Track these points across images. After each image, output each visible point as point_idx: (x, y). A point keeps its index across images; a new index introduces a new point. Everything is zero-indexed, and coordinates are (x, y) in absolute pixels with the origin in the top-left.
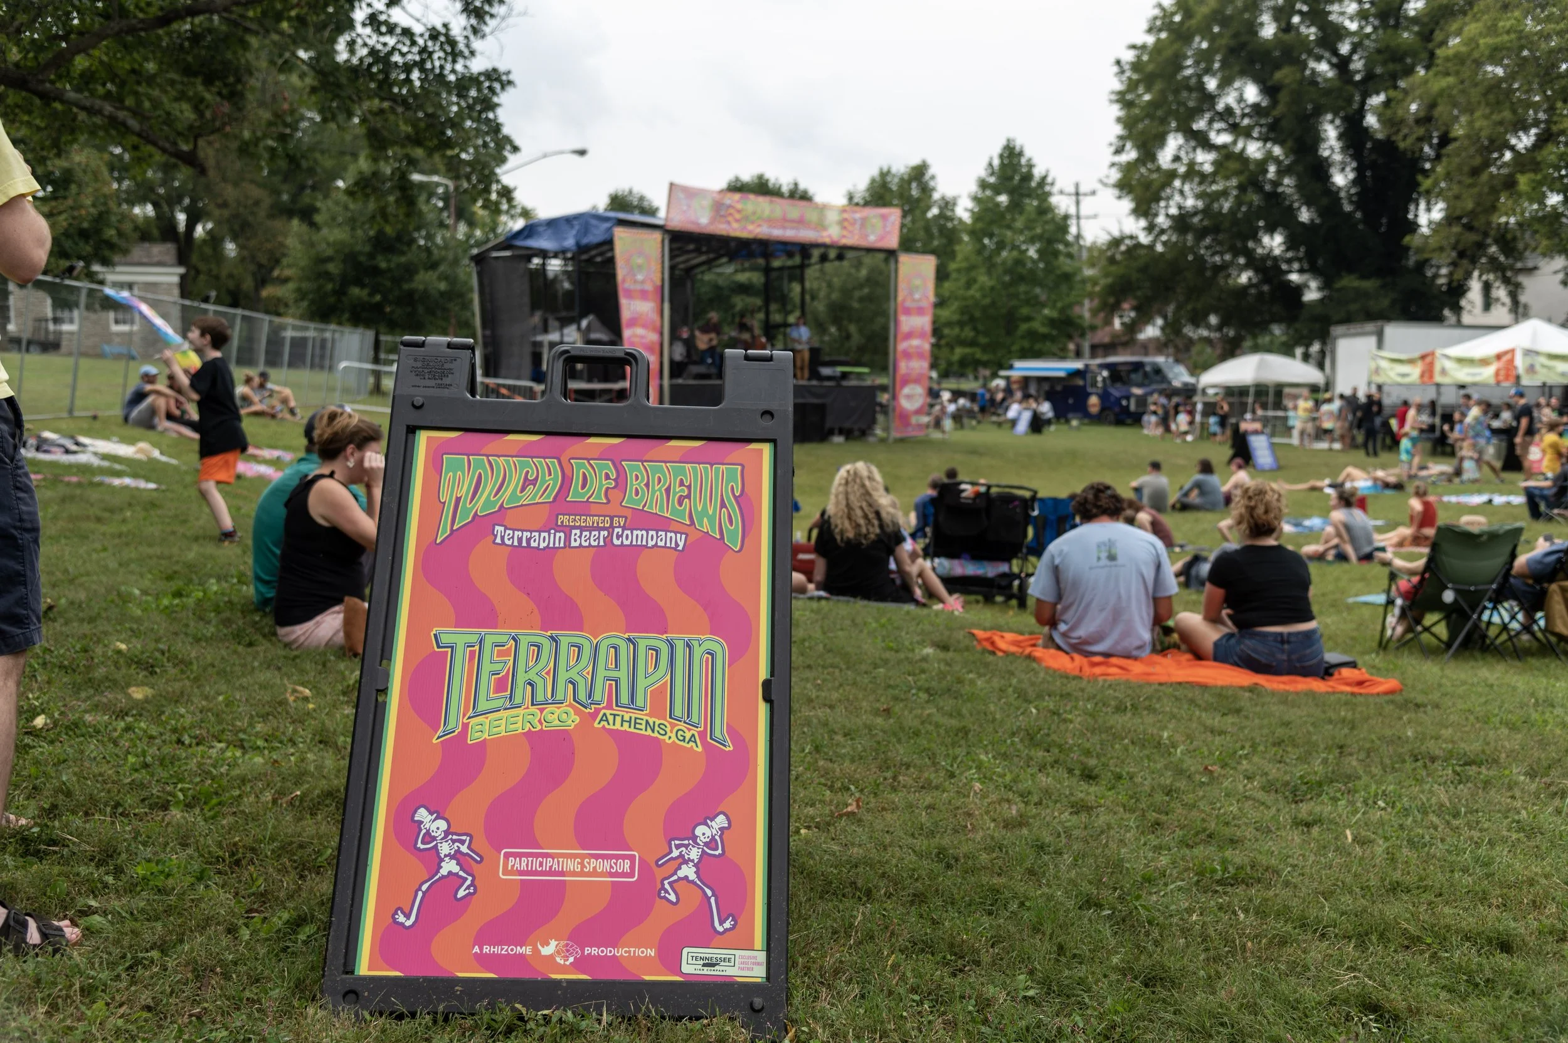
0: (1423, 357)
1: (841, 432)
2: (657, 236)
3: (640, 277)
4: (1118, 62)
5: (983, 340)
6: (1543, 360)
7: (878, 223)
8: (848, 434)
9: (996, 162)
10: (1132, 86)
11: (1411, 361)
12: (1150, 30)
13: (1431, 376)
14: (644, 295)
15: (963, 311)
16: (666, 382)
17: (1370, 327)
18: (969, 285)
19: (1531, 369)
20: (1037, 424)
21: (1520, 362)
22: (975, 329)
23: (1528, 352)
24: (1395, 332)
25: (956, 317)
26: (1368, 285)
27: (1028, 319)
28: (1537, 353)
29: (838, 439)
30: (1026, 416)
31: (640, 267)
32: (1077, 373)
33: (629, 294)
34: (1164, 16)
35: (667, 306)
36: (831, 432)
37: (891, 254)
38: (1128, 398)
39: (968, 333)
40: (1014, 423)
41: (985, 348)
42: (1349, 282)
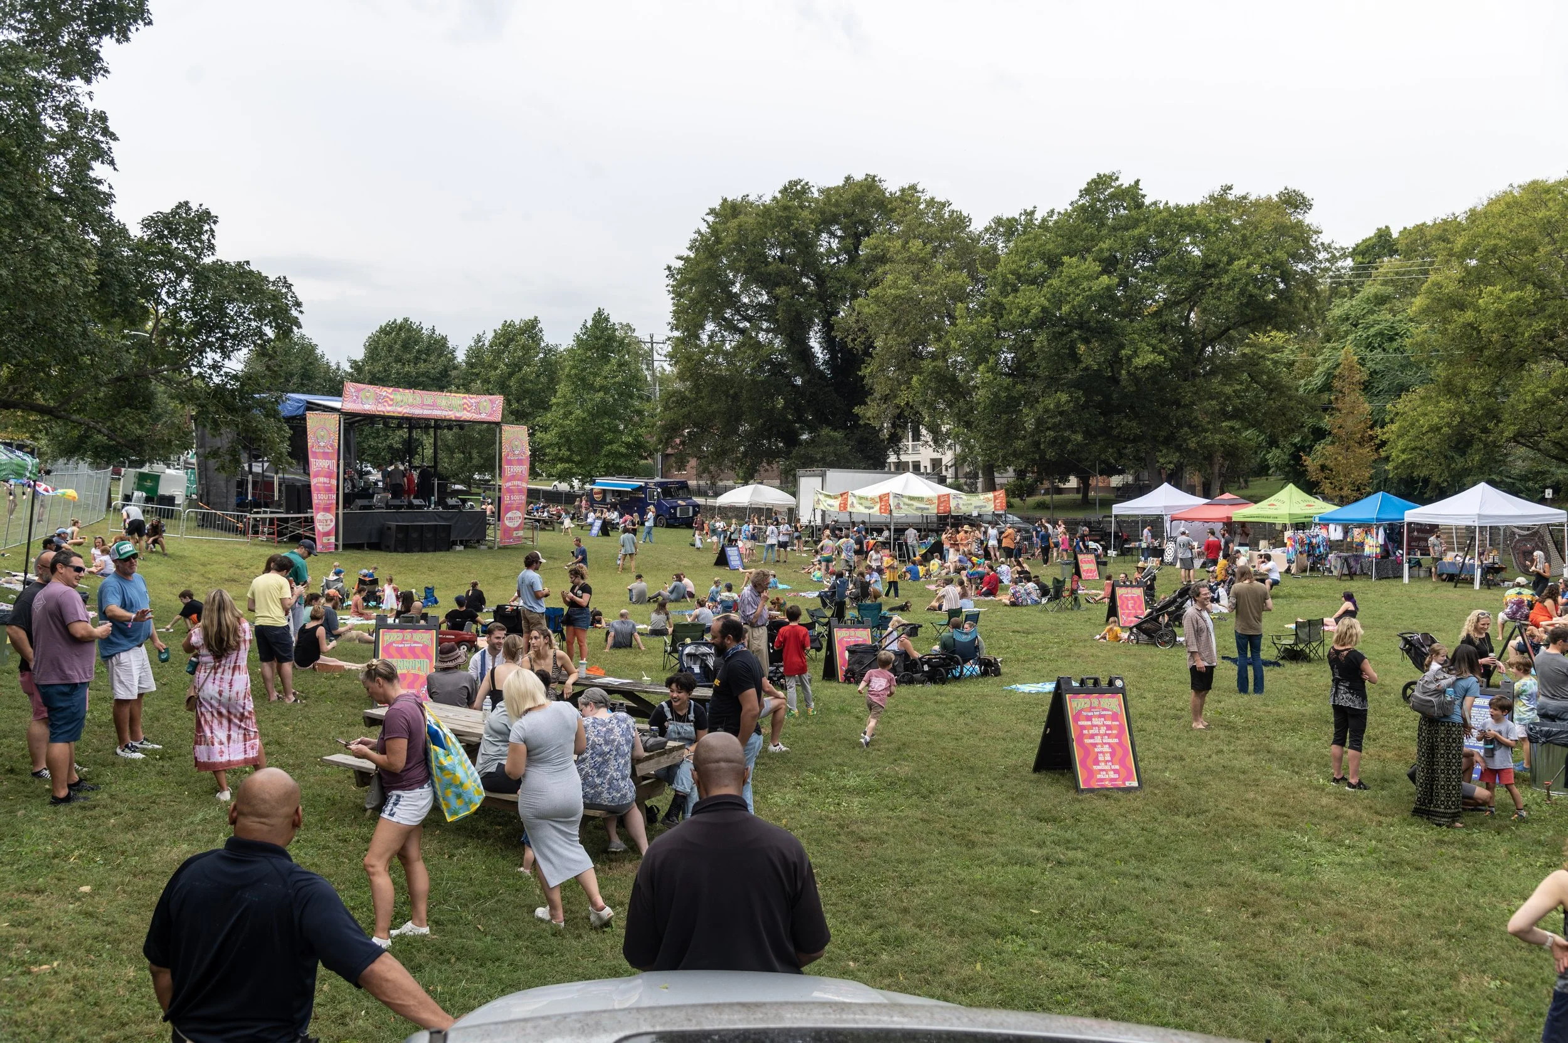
0: (842, 495)
1: (461, 543)
2: (336, 416)
3: (322, 444)
4: (669, 268)
5: (577, 458)
6: (906, 500)
7: (487, 404)
8: (467, 544)
9: (589, 324)
10: (681, 284)
11: (835, 498)
12: (690, 249)
13: (845, 508)
14: (326, 455)
15: (560, 436)
16: (341, 511)
17: (818, 470)
18: (566, 416)
19: (898, 506)
20: (607, 528)
21: (892, 502)
22: (569, 449)
23: (897, 496)
24: (833, 475)
25: (556, 440)
26: (838, 435)
27: (611, 442)
28: (902, 496)
29: (460, 548)
30: (598, 523)
31: (322, 437)
32: (640, 488)
33: (315, 454)
34: (702, 240)
35: (341, 461)
36: (454, 543)
37: (497, 424)
38: (675, 508)
39: (565, 452)
40: (591, 525)
41: (577, 464)
42: (825, 431)
